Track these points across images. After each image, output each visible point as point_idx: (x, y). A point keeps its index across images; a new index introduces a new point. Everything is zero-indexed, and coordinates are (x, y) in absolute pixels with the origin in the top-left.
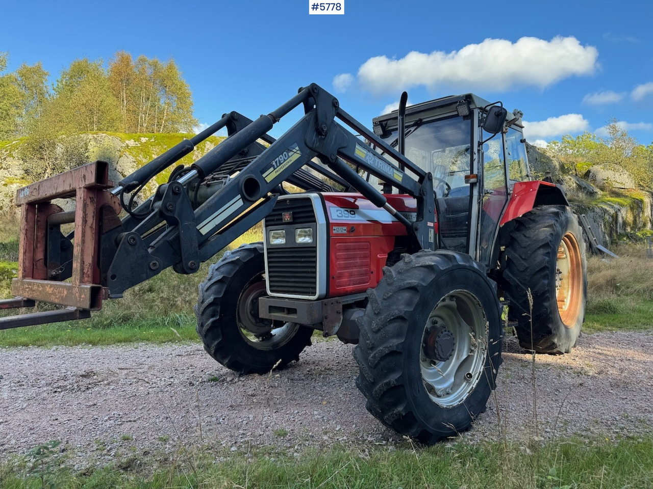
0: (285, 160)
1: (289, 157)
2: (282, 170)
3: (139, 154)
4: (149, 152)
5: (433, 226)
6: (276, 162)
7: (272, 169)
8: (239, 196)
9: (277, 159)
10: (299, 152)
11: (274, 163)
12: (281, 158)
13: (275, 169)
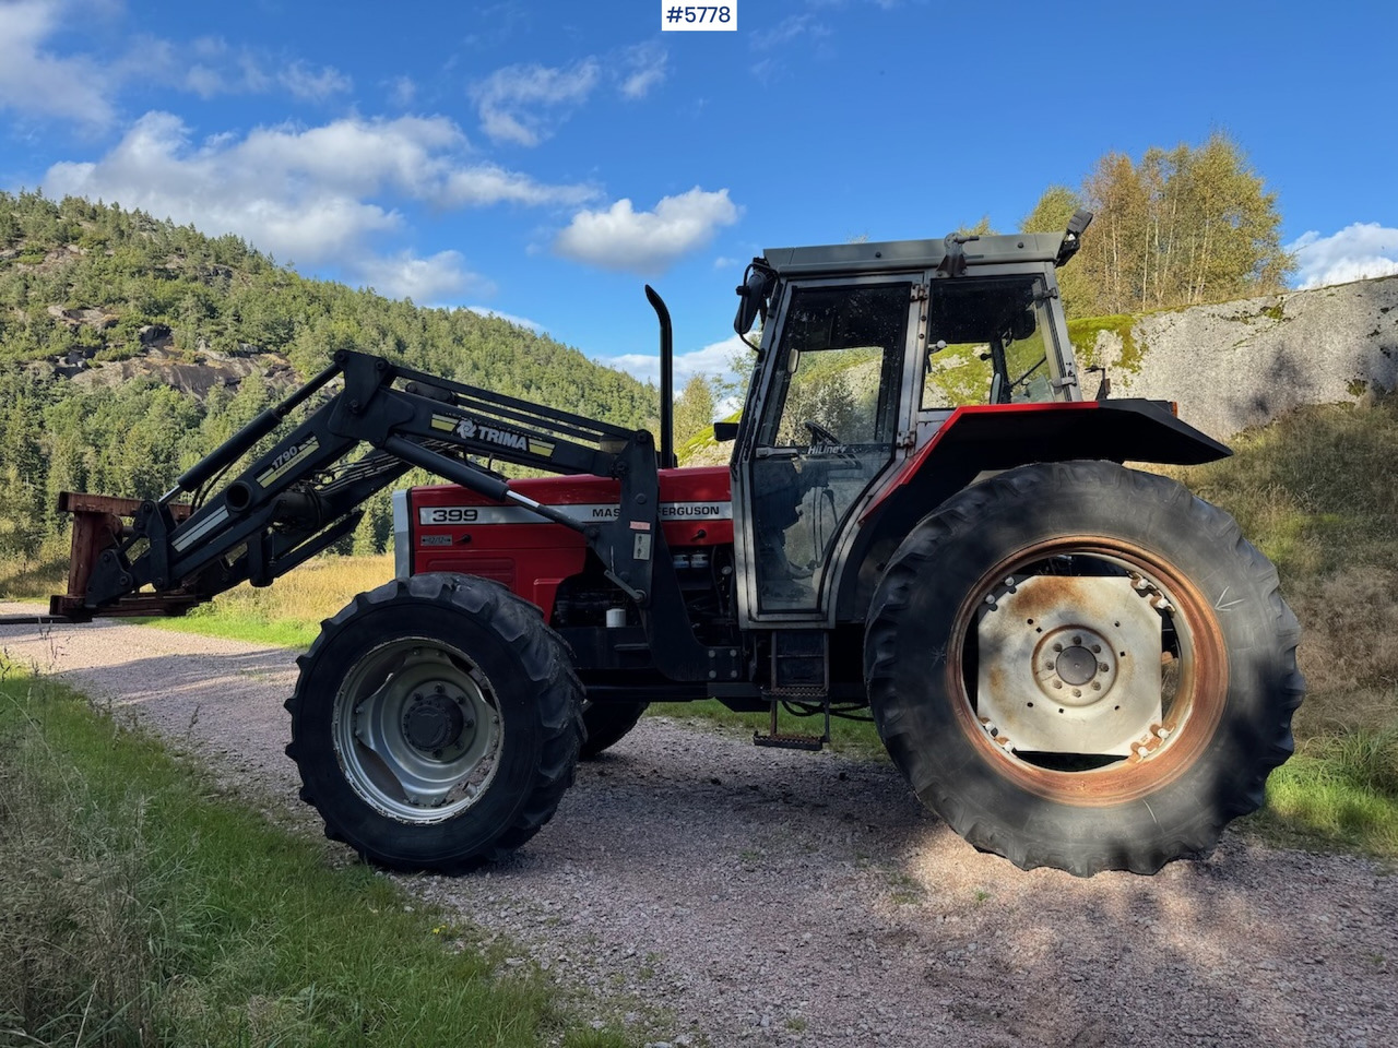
0: (292, 457)
1: (299, 451)
2: (286, 470)
3: (959, 381)
4: (979, 375)
5: (648, 528)
6: (278, 462)
7: (272, 470)
8: (224, 507)
9: (280, 458)
10: (316, 443)
11: (275, 463)
12: (286, 456)
13: (275, 469)
